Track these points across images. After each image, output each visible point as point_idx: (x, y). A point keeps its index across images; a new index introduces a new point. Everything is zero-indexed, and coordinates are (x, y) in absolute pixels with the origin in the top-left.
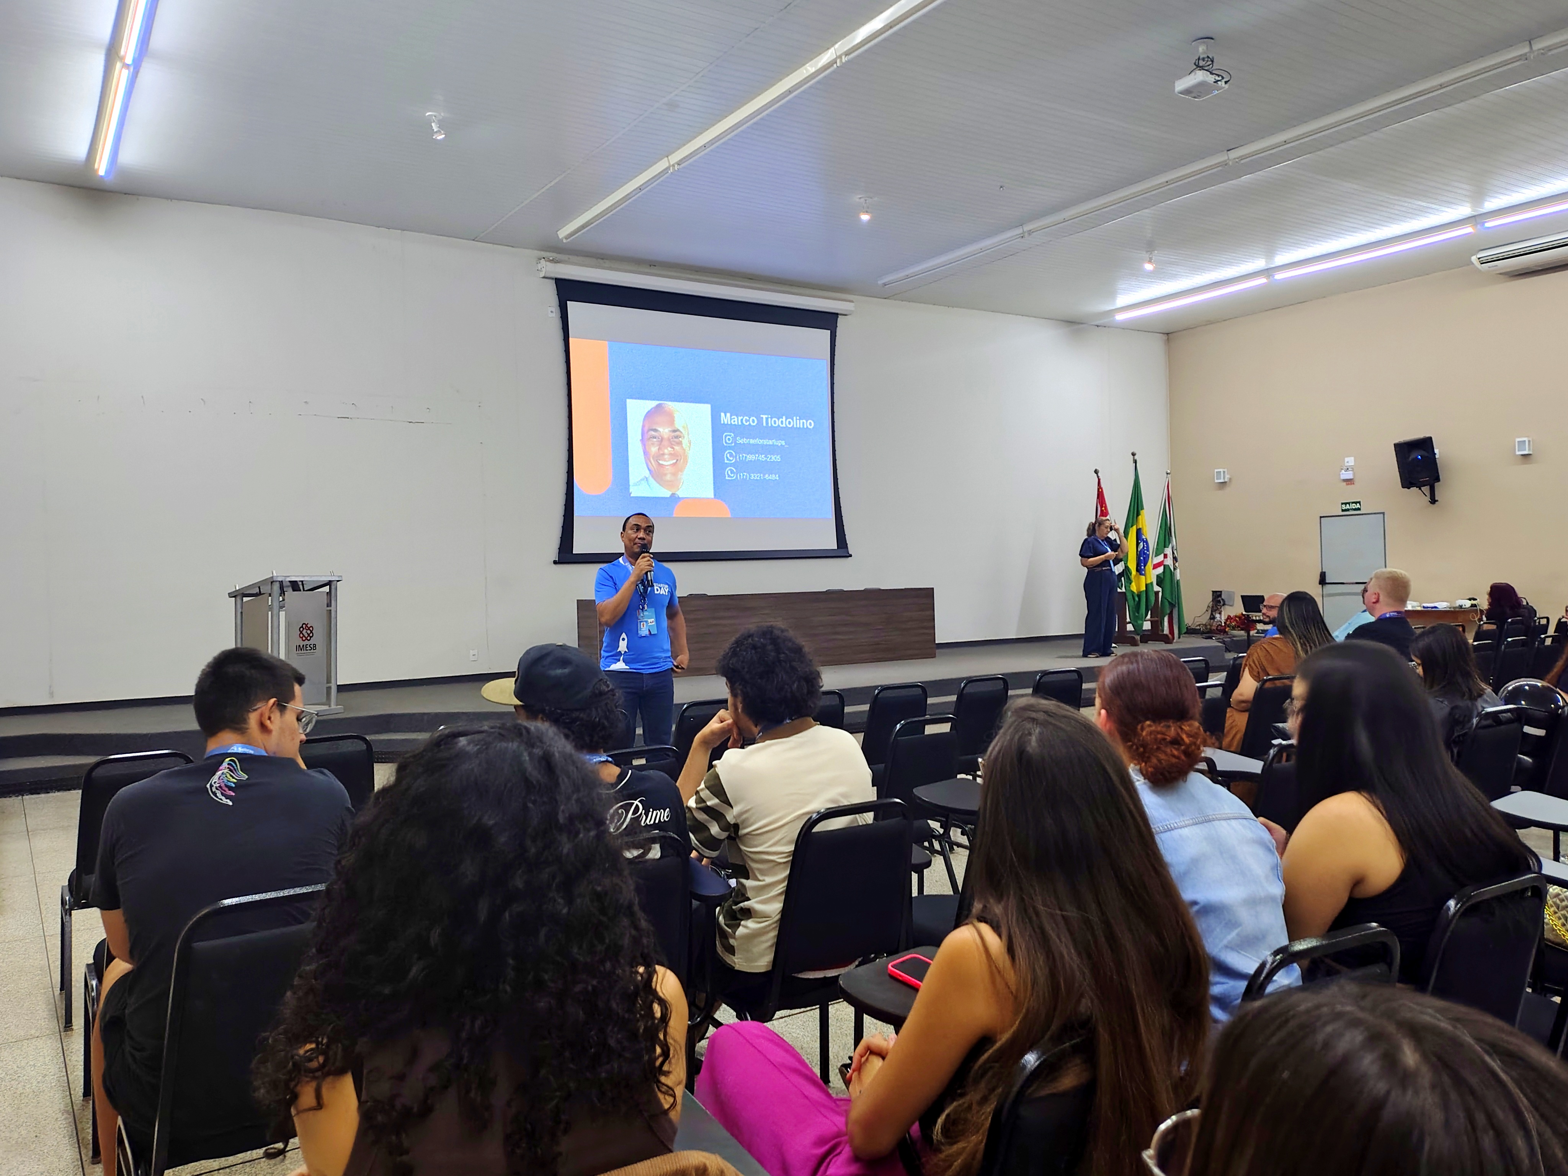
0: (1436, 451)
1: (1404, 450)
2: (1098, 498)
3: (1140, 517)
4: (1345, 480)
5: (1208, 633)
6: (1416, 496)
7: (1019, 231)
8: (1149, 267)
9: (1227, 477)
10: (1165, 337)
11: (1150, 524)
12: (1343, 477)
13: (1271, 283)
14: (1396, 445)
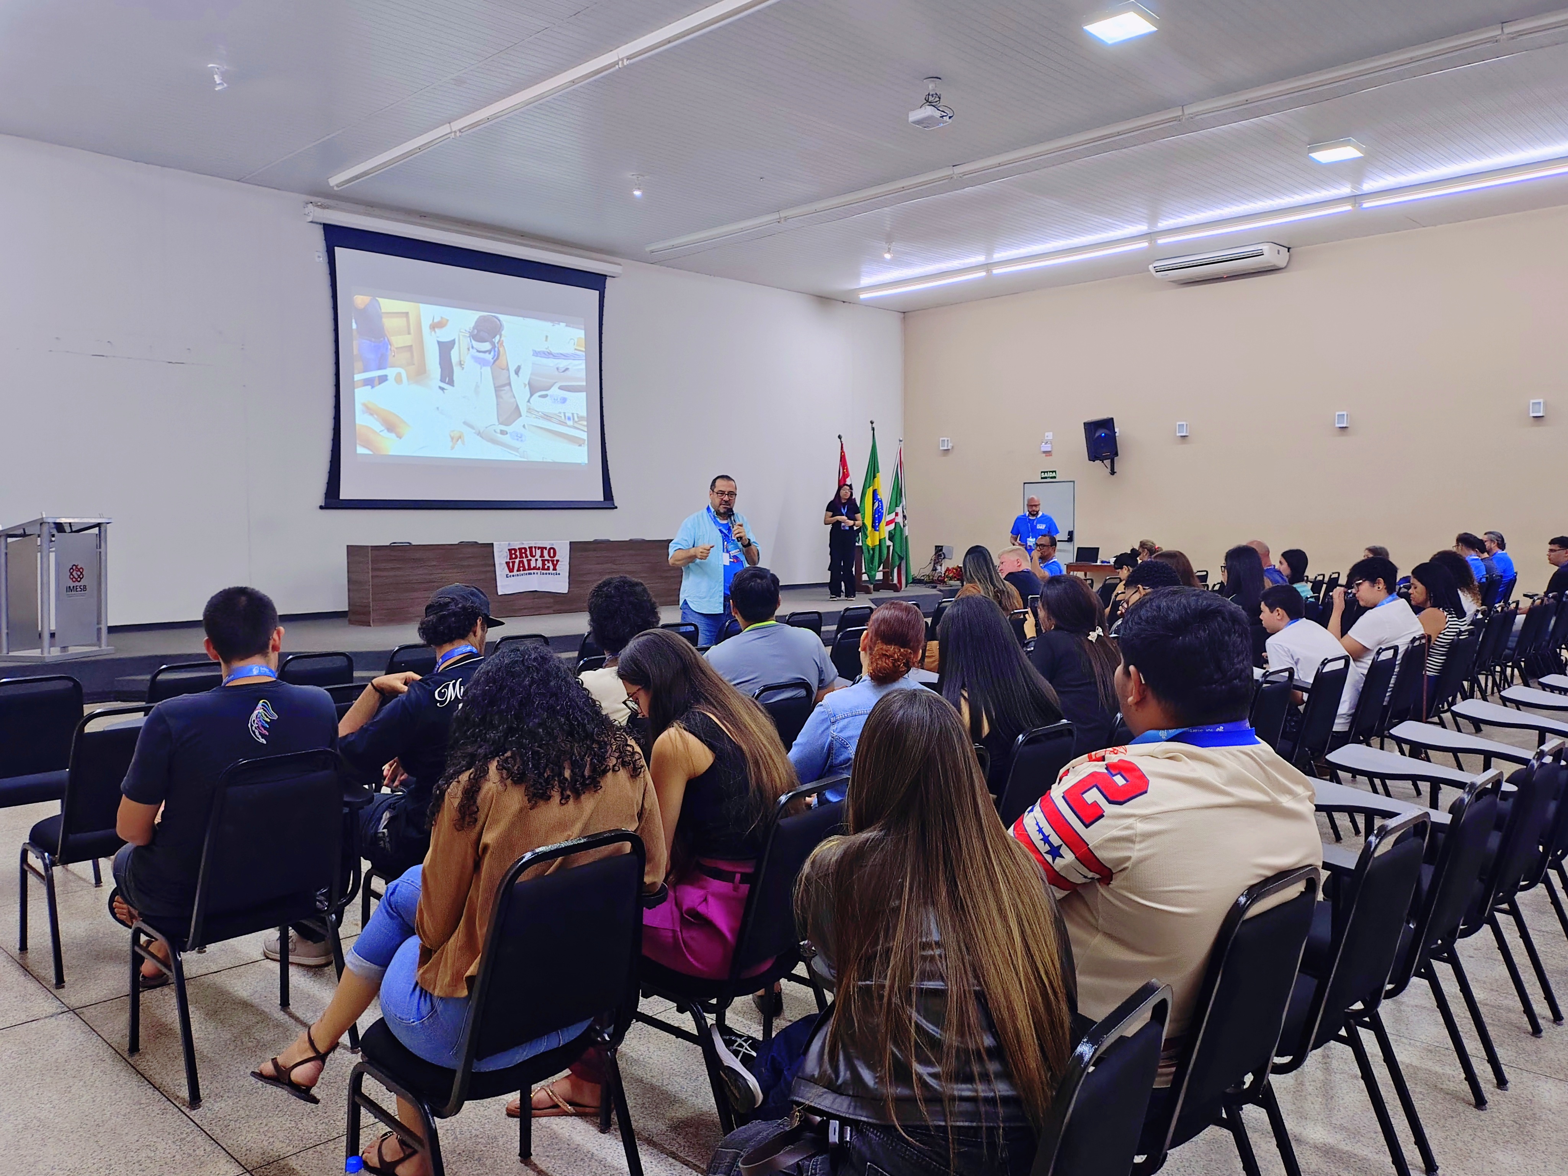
0: (1116, 430)
1: (1091, 428)
2: (841, 461)
3: (876, 478)
4: (1044, 452)
5: (931, 582)
6: (1100, 468)
7: (776, 216)
8: (888, 256)
9: (950, 444)
10: (902, 315)
11: (884, 485)
12: (1043, 449)
13: (990, 276)
14: (1085, 424)
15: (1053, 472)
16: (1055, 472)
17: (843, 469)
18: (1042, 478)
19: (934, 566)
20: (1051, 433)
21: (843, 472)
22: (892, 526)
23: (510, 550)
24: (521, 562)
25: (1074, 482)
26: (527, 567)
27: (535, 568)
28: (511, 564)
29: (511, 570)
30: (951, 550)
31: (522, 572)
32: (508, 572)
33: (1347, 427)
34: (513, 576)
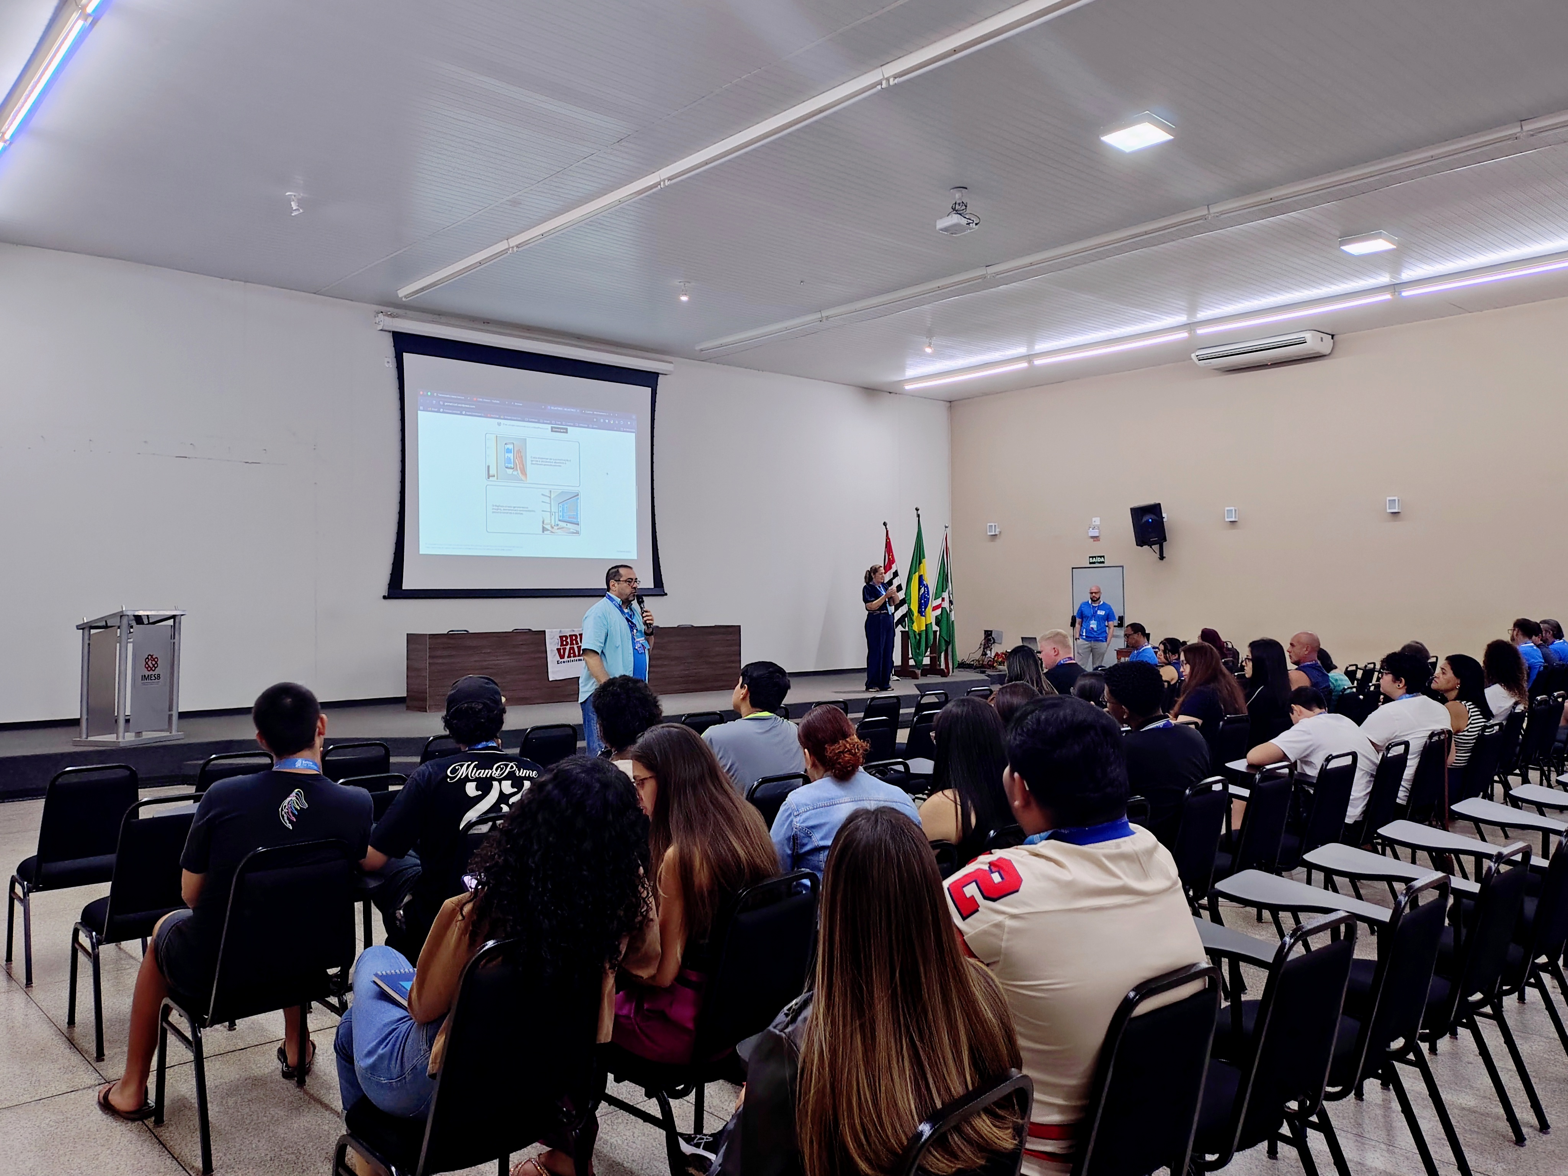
0: (1164, 515)
1: (1138, 513)
2: (886, 548)
3: (922, 565)
4: (1092, 537)
5: (980, 667)
6: (1148, 553)
7: (818, 315)
8: (928, 350)
9: (997, 530)
10: (948, 404)
11: (930, 571)
12: (1091, 534)
13: (1032, 367)
14: (1132, 509)
15: (1101, 557)
16: (1103, 557)
17: (889, 556)
18: (1090, 563)
19: (984, 651)
20: (1099, 518)
21: (889, 559)
22: (939, 612)
23: (561, 637)
24: (572, 649)
25: (1122, 567)
26: (577, 654)
28: (562, 651)
29: (562, 657)
30: (1000, 634)
31: (572, 659)
32: (558, 658)
33: (1398, 513)
34: (564, 662)
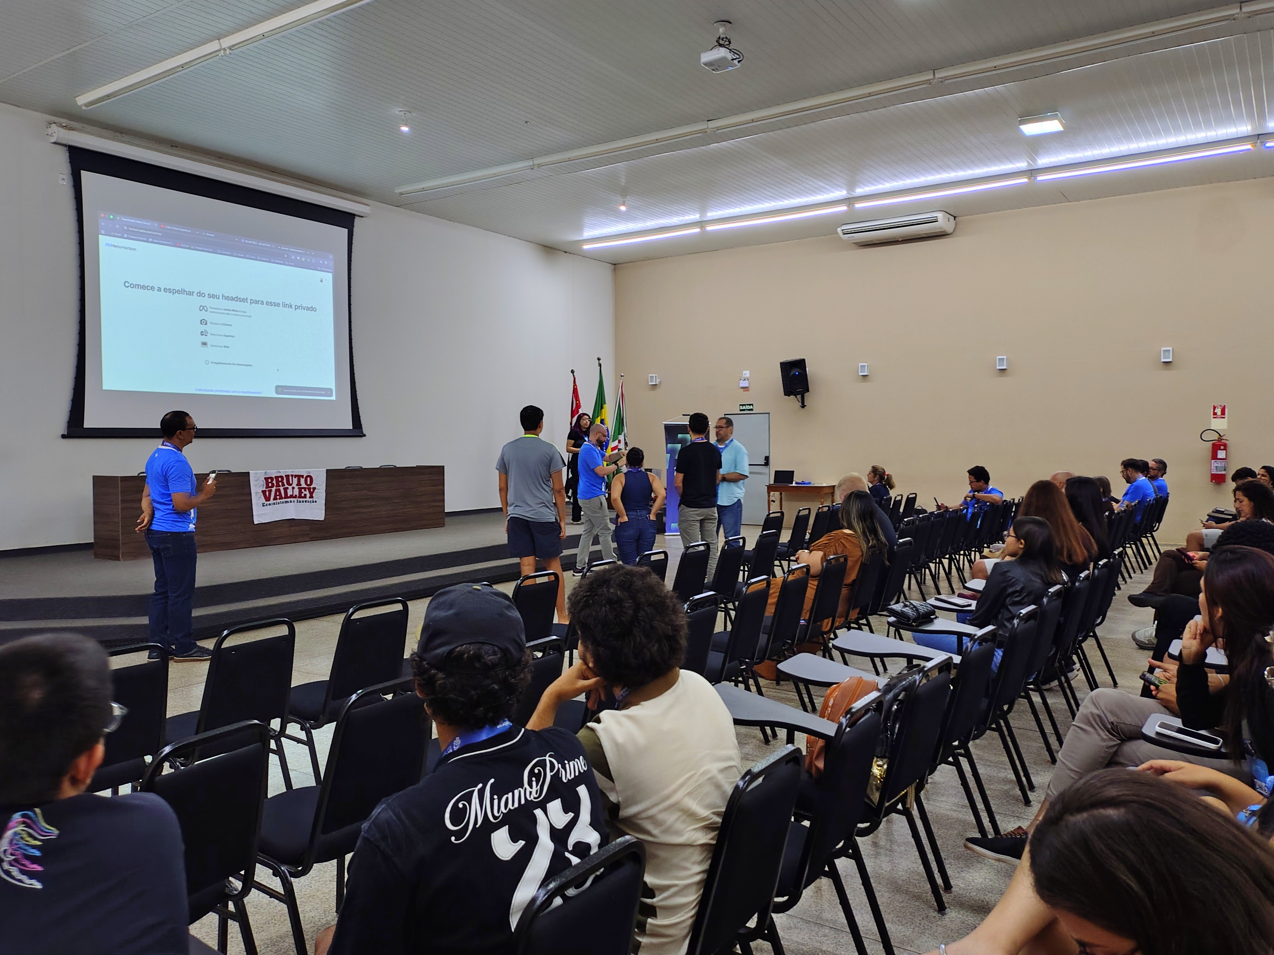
0: (807, 369)
1: (786, 367)
2: (573, 393)
3: (603, 410)
4: (743, 388)
6: (793, 401)
8: (623, 209)
10: (613, 267)
11: (609, 414)
12: (741, 385)
13: (704, 232)
14: (781, 363)
15: (750, 405)
16: (752, 405)
17: (576, 401)
18: (741, 410)
20: (749, 372)
21: (577, 404)
23: (266, 479)
24: (279, 490)
26: (283, 496)
27: (292, 496)
28: (267, 493)
29: (267, 499)
31: (278, 501)
32: (263, 500)
33: (1006, 369)
34: (270, 504)
